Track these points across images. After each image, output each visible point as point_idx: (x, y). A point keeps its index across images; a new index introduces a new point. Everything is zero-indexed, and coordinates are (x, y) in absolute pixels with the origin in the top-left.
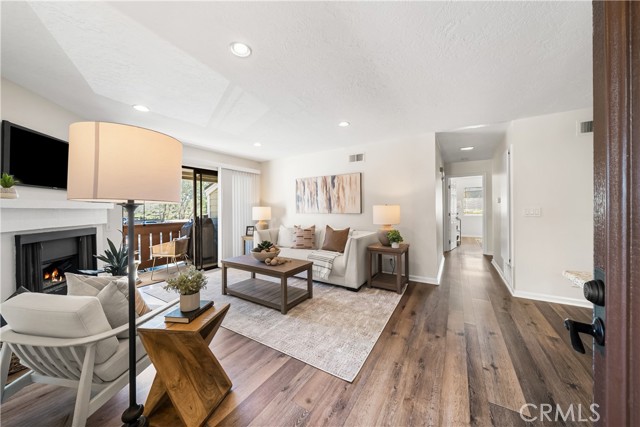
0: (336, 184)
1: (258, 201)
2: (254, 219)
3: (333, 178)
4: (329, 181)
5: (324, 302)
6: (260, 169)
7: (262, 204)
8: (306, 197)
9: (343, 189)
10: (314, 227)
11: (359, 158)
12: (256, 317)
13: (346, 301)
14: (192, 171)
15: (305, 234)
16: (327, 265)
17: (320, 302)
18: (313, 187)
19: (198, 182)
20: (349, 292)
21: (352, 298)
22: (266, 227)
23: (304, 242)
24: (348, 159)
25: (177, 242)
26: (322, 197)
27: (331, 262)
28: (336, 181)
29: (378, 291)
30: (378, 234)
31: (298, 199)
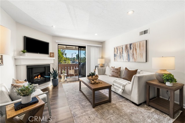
0: (132, 48)
1: (101, 57)
2: (98, 63)
3: (131, 45)
4: (129, 46)
5: (116, 107)
6: (101, 45)
7: (102, 58)
8: (118, 54)
9: (136, 50)
10: (120, 68)
11: (145, 32)
12: (82, 105)
13: (128, 111)
14: (78, 47)
15: (115, 71)
16: (121, 87)
17: (113, 106)
18: (121, 50)
19: (80, 51)
20: (133, 105)
21: (133, 110)
22: (102, 67)
23: (115, 74)
24: (139, 34)
25: (75, 70)
26: (125, 54)
27: (124, 86)
28: (132, 46)
29: (153, 110)
30: (156, 75)
31: (115, 55)
